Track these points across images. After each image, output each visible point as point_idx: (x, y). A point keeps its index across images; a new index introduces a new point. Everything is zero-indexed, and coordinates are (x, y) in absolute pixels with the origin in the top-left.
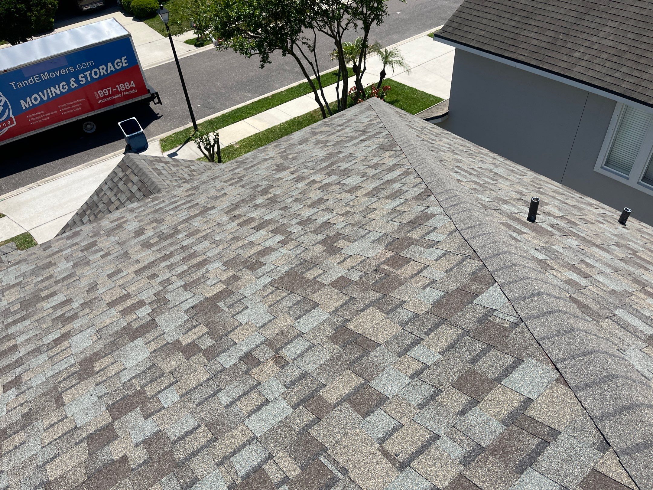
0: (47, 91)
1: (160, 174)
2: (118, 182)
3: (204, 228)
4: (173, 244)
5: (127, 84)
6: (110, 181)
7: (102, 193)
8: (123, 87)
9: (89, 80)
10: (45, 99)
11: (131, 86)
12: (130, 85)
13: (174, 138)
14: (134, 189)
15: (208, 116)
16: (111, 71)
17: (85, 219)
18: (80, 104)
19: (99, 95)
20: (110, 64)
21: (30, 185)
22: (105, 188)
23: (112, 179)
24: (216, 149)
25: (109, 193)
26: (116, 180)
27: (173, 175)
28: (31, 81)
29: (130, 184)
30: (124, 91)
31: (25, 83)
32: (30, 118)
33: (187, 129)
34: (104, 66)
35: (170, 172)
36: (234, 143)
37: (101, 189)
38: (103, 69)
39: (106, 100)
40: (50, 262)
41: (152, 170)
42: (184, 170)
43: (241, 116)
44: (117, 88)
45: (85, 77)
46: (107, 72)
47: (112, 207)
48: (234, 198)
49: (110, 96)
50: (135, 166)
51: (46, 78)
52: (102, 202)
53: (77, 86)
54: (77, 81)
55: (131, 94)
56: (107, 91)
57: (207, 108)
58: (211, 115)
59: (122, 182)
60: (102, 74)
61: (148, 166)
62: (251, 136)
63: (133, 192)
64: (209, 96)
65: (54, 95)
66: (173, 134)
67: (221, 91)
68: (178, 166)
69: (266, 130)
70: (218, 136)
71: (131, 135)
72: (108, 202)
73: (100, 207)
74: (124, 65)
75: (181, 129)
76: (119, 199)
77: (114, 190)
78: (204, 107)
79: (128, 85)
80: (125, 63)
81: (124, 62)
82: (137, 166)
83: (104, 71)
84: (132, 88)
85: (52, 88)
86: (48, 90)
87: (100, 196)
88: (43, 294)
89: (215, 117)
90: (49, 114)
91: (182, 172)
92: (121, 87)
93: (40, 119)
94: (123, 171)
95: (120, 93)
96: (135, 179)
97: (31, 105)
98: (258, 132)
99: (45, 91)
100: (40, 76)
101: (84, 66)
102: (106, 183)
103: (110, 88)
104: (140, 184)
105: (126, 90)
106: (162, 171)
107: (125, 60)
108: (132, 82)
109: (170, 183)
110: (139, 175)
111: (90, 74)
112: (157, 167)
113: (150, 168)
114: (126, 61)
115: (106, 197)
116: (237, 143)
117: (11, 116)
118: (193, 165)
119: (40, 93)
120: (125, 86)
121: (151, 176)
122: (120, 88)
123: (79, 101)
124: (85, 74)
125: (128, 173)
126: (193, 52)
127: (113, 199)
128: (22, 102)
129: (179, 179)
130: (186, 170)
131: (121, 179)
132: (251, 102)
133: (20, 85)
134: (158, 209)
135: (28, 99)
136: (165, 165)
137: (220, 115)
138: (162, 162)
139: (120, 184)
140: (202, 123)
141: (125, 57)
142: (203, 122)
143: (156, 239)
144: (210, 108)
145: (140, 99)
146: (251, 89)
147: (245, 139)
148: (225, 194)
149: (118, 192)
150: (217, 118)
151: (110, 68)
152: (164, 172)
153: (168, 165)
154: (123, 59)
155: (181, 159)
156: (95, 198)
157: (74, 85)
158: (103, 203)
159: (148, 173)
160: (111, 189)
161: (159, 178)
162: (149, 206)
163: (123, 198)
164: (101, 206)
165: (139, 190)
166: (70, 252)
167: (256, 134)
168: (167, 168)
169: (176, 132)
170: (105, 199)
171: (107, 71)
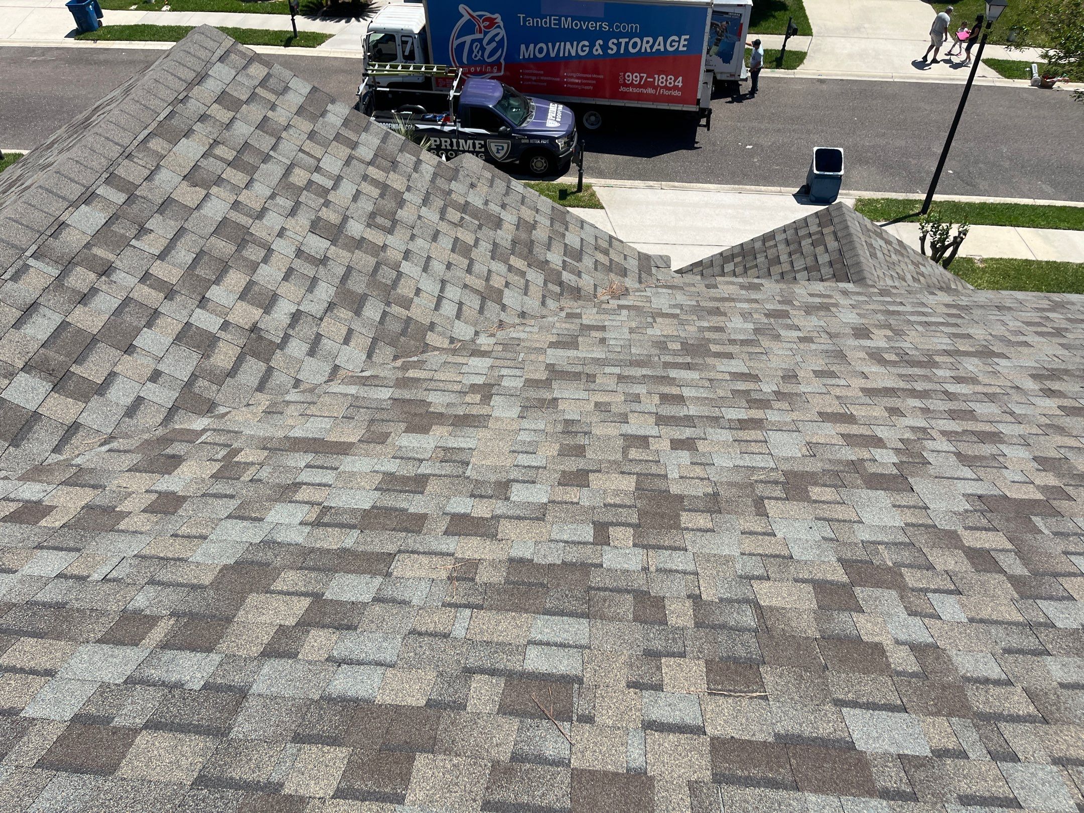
0: (560, 45)
1: (873, 255)
2: (804, 237)
3: (987, 381)
4: (926, 378)
5: (671, 79)
6: (792, 231)
7: (772, 243)
8: (664, 80)
9: (622, 51)
10: (553, 55)
11: (676, 84)
12: (674, 81)
13: (882, 206)
14: (823, 259)
15: (956, 194)
16: (658, 50)
17: (729, 267)
18: (594, 82)
19: (625, 79)
20: (661, 39)
21: (651, 183)
22: (780, 237)
23: (796, 229)
24: (947, 254)
25: (782, 247)
26: (801, 233)
27: (891, 265)
28: (546, 22)
29: (820, 249)
30: (661, 88)
31: (537, 22)
32: (523, 74)
33: (911, 200)
34: (651, 40)
35: (888, 258)
36: (978, 258)
37: (774, 235)
38: (648, 42)
39: (631, 90)
40: (718, 308)
41: (864, 244)
42: (909, 266)
43: (1016, 219)
44: (654, 79)
45: (618, 45)
46: (651, 49)
47: (776, 270)
48: (1047, 358)
49: (639, 86)
50: (842, 226)
51: (566, 27)
52: (765, 254)
53: (601, 53)
54: (605, 47)
55: (670, 96)
56: (638, 78)
57: (963, 181)
58: (962, 195)
59: (810, 241)
60: (643, 50)
61: (860, 235)
62: (1016, 260)
63: (820, 263)
64: (976, 162)
65: (566, 55)
66: (883, 199)
67: (1002, 163)
68: (902, 255)
69: (1047, 262)
70: (965, 235)
71: (822, 173)
72: (774, 259)
73: (758, 260)
74: (681, 48)
75: (901, 196)
76: (792, 263)
77: (792, 246)
78: (959, 178)
79: (672, 81)
80: (684, 46)
81: (683, 42)
82: (847, 227)
83: (648, 46)
84: (675, 88)
85: (568, 44)
86: (563, 44)
87: (767, 244)
88: (714, 348)
89: (968, 201)
90: (549, 78)
91: (905, 268)
92: (661, 80)
93: (535, 81)
94: (820, 225)
95: (655, 88)
96: (832, 244)
97: (532, 56)
98: (1031, 257)
99: (558, 44)
100: (560, 20)
101: (624, 28)
102: (785, 231)
103: (645, 75)
104: (836, 256)
105: (666, 87)
106: (877, 252)
107: (685, 40)
108: (680, 78)
109: (881, 275)
110: (843, 242)
111: (627, 44)
112: (873, 242)
113: (863, 239)
114: (686, 43)
115: (774, 250)
116: (983, 261)
117: (502, 61)
118: (925, 266)
119: (550, 45)
120: (666, 80)
121: (861, 252)
122: (659, 80)
123: (595, 76)
124: (620, 40)
125: (825, 231)
126: (990, 81)
127: (784, 258)
128: (523, 47)
129: (897, 276)
130: (911, 267)
131: (810, 235)
132: (1047, 204)
133: (531, 22)
134: (894, 311)
135: (532, 46)
136: (884, 245)
137: (977, 201)
138: (883, 238)
139: (806, 243)
140: (940, 202)
141: (688, 37)
142: (943, 200)
143: (893, 357)
144: (966, 183)
145: (680, 109)
146: (1059, 183)
147: (1001, 259)
148: (1026, 344)
149: (795, 252)
150: (970, 205)
151: (659, 45)
152: (879, 254)
153: (889, 247)
154: (683, 37)
155: (910, 247)
156: (758, 245)
157: (598, 51)
158: (766, 257)
159: (858, 245)
160: (787, 243)
161: (870, 260)
162: (874, 298)
163: (799, 264)
164: (761, 259)
165: (831, 263)
166: (748, 309)
167: (1026, 260)
168: (886, 252)
169: (890, 197)
170: (771, 253)
171: (652, 47)
